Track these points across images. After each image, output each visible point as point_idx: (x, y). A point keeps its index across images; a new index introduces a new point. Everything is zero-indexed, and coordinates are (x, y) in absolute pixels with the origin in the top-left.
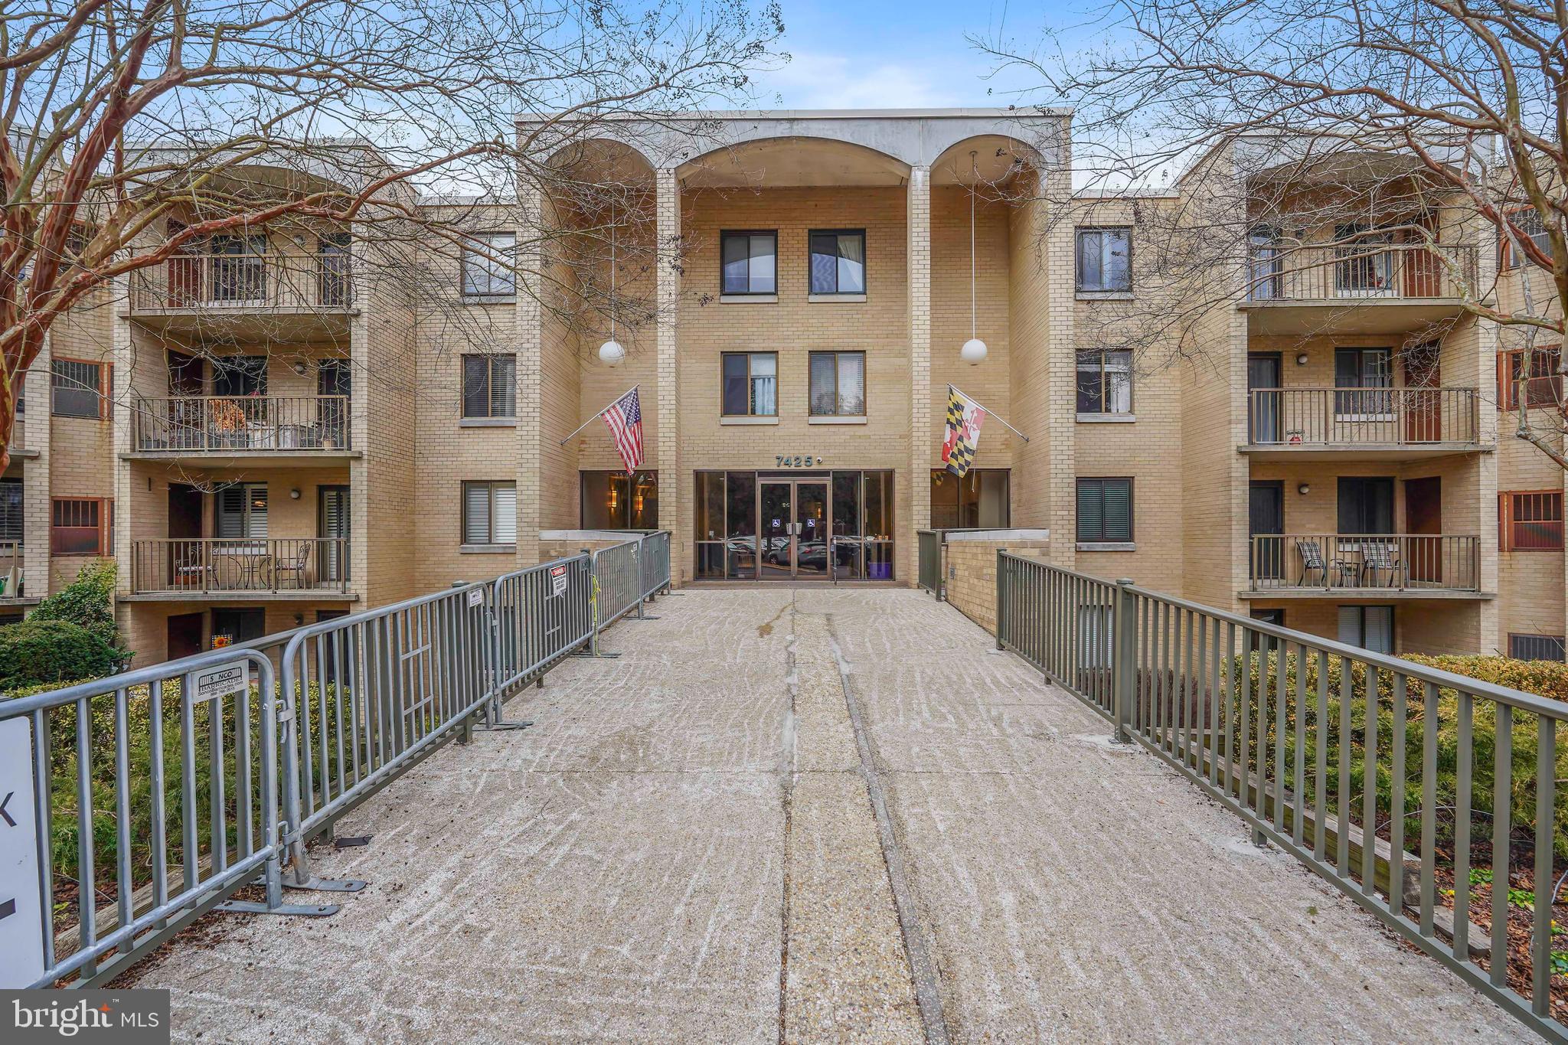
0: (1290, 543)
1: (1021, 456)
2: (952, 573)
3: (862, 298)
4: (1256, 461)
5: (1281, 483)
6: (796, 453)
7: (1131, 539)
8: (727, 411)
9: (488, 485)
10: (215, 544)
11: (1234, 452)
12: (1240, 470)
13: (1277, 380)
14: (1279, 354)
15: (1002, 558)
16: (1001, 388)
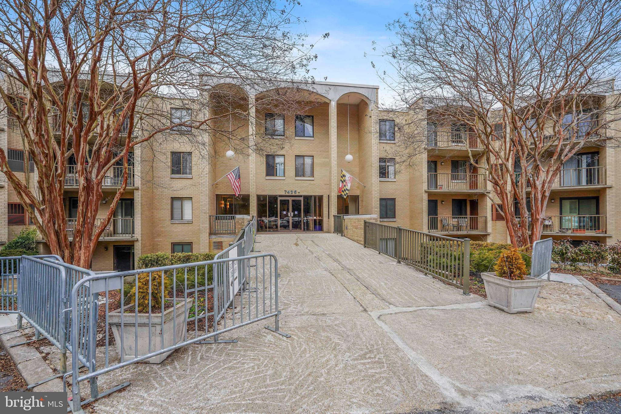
0: (439, 219)
1: (363, 191)
2: (347, 228)
3: (312, 139)
4: (430, 194)
5: (437, 200)
6: (291, 189)
7: (395, 218)
8: (267, 175)
9: (181, 199)
10: (70, 221)
11: (424, 191)
12: (425, 197)
13: (436, 171)
14: (436, 162)
15: (365, 222)
16: (357, 170)
